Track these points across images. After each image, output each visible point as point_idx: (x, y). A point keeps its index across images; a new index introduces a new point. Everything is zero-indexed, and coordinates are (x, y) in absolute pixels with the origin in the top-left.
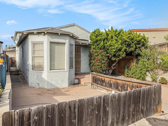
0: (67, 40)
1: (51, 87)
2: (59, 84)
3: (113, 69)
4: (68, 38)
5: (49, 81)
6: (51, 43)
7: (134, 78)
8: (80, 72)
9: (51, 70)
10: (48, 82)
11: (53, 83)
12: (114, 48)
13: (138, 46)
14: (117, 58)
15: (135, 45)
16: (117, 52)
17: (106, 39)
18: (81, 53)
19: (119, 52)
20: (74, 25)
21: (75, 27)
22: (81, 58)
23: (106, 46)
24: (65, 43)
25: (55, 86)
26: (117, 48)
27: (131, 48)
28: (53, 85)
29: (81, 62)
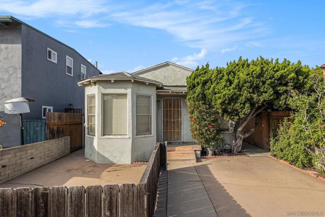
0: (128, 89)
1: (104, 161)
2: (115, 157)
3: (243, 137)
4: (131, 85)
5: (101, 152)
6: (104, 95)
7: (285, 160)
8: (181, 140)
9: (104, 135)
10: (99, 153)
11: (106, 155)
12: (220, 98)
13: (281, 89)
14: (235, 117)
15: (274, 87)
16: (229, 104)
17: (210, 81)
18: (181, 108)
19: (232, 104)
20: (167, 65)
21: (171, 67)
22: (181, 117)
23: (208, 94)
24: (125, 95)
25: (109, 160)
26: (224, 96)
27: (264, 94)
28: (106, 158)
29: (181, 123)
